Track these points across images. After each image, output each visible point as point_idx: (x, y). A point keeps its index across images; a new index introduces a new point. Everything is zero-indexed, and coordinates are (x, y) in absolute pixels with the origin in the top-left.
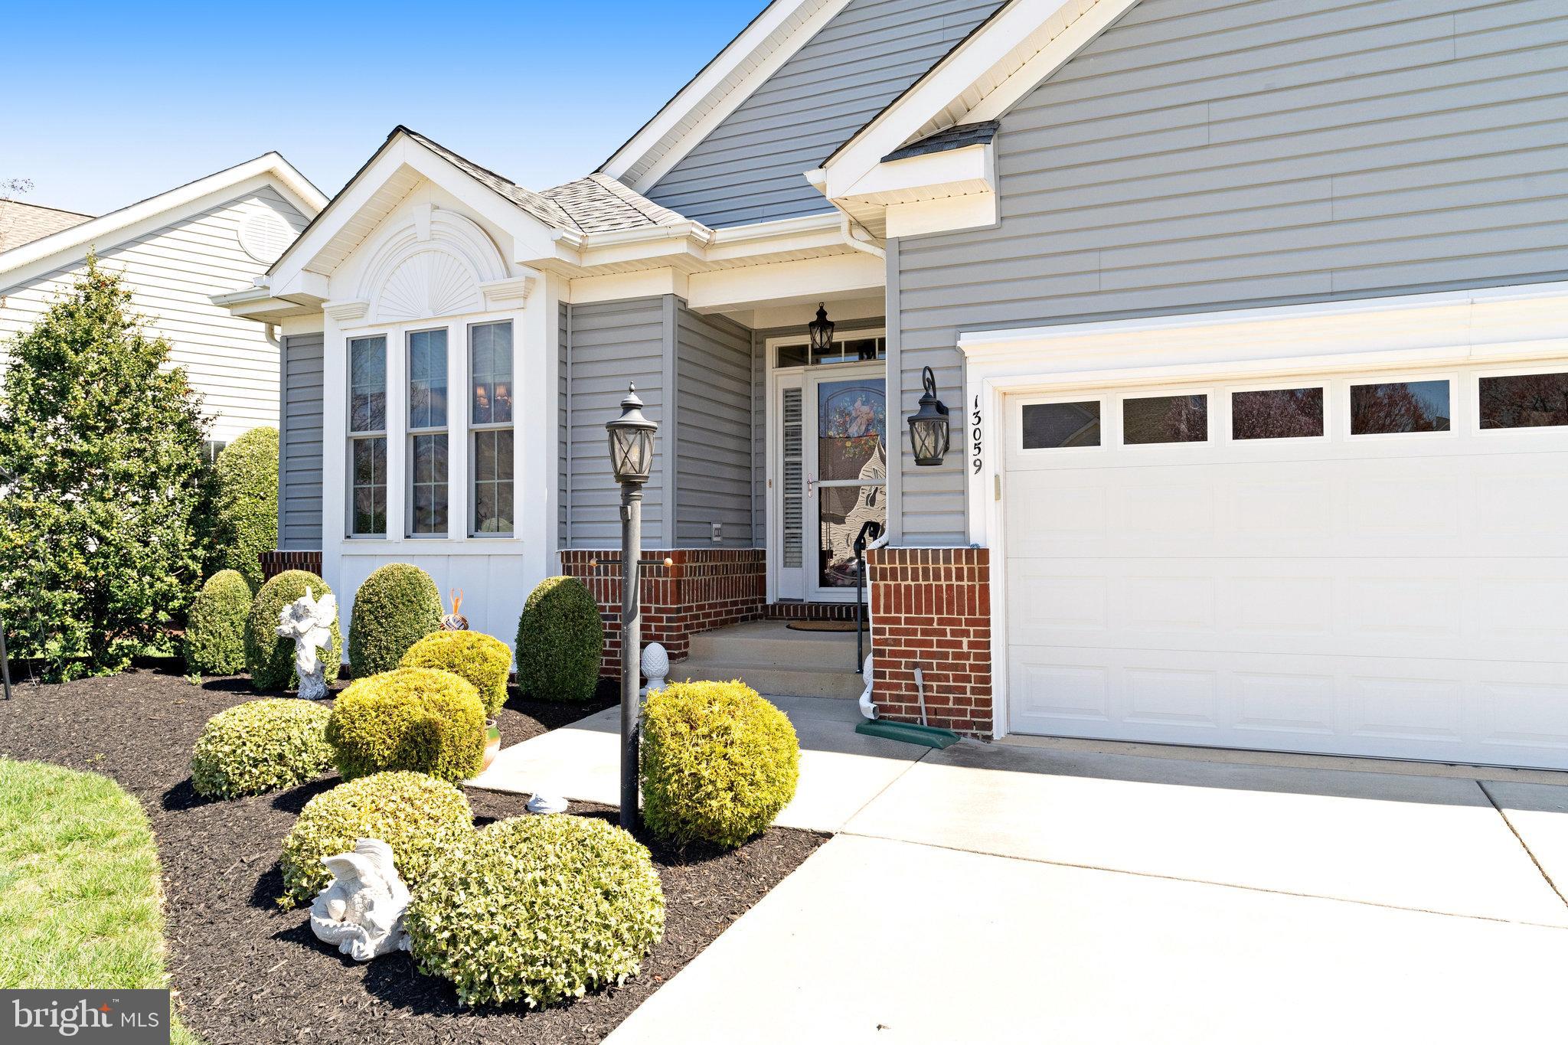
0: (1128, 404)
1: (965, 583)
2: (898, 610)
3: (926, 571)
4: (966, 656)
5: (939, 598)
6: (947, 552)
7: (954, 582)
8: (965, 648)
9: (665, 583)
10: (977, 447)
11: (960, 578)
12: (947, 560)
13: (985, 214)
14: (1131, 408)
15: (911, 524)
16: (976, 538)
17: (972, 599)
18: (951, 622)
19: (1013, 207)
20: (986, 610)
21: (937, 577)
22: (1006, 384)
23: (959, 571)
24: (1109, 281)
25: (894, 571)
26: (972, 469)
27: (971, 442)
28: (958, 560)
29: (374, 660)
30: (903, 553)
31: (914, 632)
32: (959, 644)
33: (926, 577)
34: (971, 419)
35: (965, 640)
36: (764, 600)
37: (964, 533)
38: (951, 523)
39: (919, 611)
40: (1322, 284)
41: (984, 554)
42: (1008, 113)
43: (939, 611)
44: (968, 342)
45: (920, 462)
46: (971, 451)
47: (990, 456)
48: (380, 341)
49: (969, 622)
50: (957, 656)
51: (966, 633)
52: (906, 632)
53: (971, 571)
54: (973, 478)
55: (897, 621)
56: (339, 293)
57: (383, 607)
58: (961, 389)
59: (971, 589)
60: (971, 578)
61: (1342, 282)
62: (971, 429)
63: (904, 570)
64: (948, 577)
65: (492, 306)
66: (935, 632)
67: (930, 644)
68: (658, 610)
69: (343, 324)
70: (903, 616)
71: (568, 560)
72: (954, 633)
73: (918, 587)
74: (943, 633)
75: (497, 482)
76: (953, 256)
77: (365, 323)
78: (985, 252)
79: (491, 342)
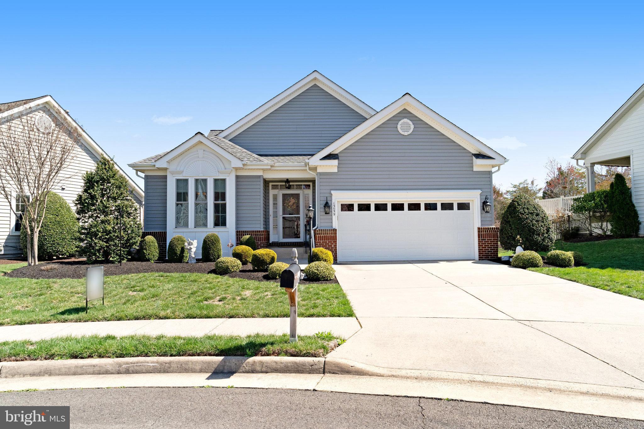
0: (358, 204)
1: (333, 235)
2: (321, 240)
3: (326, 233)
4: (333, 248)
5: (328, 238)
6: (330, 229)
7: (331, 235)
8: (333, 246)
9: (262, 237)
10: (334, 211)
11: (332, 234)
12: (330, 231)
13: (335, 170)
14: (359, 205)
15: (322, 225)
16: (334, 227)
17: (334, 238)
18: (330, 242)
19: (340, 169)
20: (336, 240)
21: (328, 234)
22: (339, 200)
23: (332, 233)
24: (356, 184)
25: (320, 233)
26: (333, 215)
27: (333, 210)
28: (332, 231)
29: (212, 254)
30: (322, 230)
31: (324, 244)
32: (332, 246)
33: (326, 234)
34: (333, 206)
35: (333, 245)
36: (269, 242)
37: (332, 226)
38: (329, 224)
39: (324, 240)
40: (388, 187)
41: (336, 230)
42: (340, 153)
43: (328, 240)
44: (332, 192)
45: (326, 214)
46: (333, 212)
47: (336, 213)
48: (186, 181)
49: (333, 242)
50: (331, 248)
51: (333, 244)
52: (322, 244)
53: (334, 233)
54: (334, 217)
55: (320, 242)
56: (172, 167)
57: (214, 242)
58: (331, 201)
59: (334, 236)
60: (334, 234)
61: (391, 188)
62: (333, 208)
63: (322, 233)
64: (330, 234)
65: (220, 175)
66: (327, 244)
67: (327, 246)
68: (260, 243)
69: (174, 175)
70: (321, 241)
71: (238, 232)
72: (331, 244)
73: (324, 236)
74: (329, 244)
75: (220, 215)
76: (328, 177)
77: (181, 175)
78: (335, 177)
79: (220, 183)
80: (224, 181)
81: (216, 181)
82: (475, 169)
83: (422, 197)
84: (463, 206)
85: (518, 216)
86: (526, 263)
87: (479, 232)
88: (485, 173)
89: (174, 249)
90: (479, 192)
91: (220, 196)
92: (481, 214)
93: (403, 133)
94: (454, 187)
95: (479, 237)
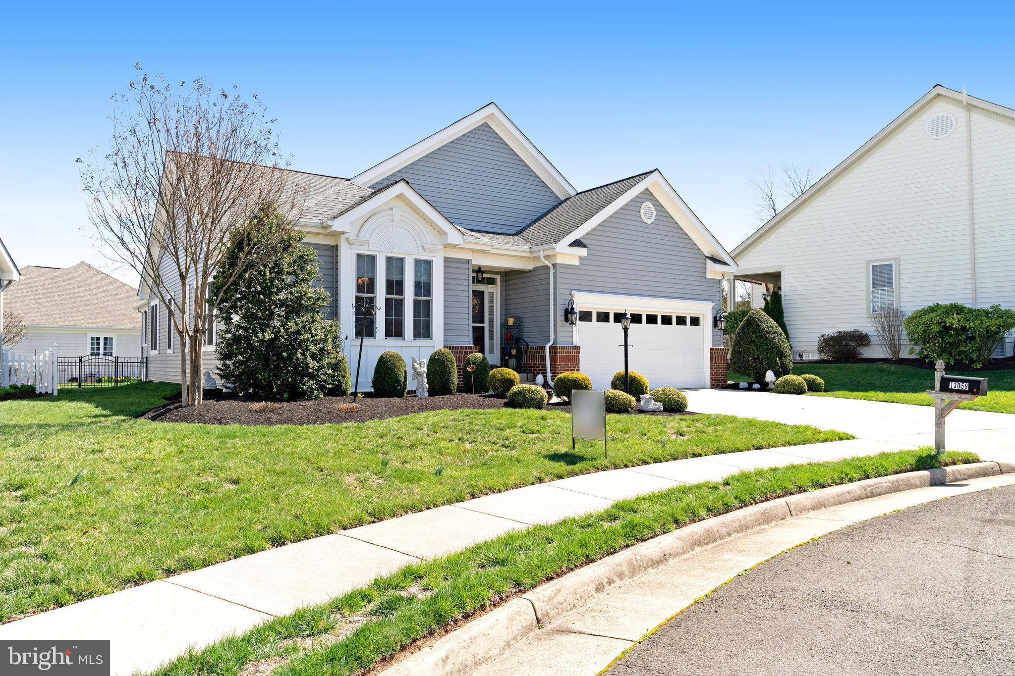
0: (597, 312)
1: (576, 355)
3: (568, 351)
5: (570, 359)
8: (576, 371)
12: (574, 349)
13: (576, 262)
14: (597, 314)
15: (562, 340)
16: (575, 344)
17: (577, 358)
18: (572, 365)
19: (585, 262)
20: (579, 361)
21: (570, 353)
22: (579, 305)
24: (598, 284)
25: (561, 352)
26: (574, 326)
30: (563, 347)
31: (565, 368)
33: (568, 353)
35: (575, 369)
37: (572, 342)
38: (570, 339)
39: (566, 362)
40: (630, 292)
41: (578, 347)
43: (570, 362)
44: (575, 293)
45: (571, 323)
47: (577, 323)
48: (372, 258)
49: (576, 365)
51: (575, 367)
53: (575, 352)
54: (574, 329)
55: (561, 364)
61: (633, 292)
63: (563, 351)
65: (423, 253)
66: (569, 367)
67: (568, 370)
69: (352, 247)
70: (563, 363)
72: (573, 367)
73: (566, 356)
74: (571, 367)
75: (421, 319)
76: (570, 271)
77: (366, 248)
78: (574, 271)
79: (423, 266)
80: (429, 263)
81: (417, 262)
82: (709, 276)
83: (660, 307)
84: (695, 321)
85: (764, 335)
86: (797, 388)
87: (711, 353)
88: (714, 281)
89: (397, 374)
90: (711, 305)
91: (423, 288)
92: (713, 331)
93: (645, 220)
94: (687, 296)
95: (711, 360)
